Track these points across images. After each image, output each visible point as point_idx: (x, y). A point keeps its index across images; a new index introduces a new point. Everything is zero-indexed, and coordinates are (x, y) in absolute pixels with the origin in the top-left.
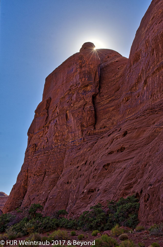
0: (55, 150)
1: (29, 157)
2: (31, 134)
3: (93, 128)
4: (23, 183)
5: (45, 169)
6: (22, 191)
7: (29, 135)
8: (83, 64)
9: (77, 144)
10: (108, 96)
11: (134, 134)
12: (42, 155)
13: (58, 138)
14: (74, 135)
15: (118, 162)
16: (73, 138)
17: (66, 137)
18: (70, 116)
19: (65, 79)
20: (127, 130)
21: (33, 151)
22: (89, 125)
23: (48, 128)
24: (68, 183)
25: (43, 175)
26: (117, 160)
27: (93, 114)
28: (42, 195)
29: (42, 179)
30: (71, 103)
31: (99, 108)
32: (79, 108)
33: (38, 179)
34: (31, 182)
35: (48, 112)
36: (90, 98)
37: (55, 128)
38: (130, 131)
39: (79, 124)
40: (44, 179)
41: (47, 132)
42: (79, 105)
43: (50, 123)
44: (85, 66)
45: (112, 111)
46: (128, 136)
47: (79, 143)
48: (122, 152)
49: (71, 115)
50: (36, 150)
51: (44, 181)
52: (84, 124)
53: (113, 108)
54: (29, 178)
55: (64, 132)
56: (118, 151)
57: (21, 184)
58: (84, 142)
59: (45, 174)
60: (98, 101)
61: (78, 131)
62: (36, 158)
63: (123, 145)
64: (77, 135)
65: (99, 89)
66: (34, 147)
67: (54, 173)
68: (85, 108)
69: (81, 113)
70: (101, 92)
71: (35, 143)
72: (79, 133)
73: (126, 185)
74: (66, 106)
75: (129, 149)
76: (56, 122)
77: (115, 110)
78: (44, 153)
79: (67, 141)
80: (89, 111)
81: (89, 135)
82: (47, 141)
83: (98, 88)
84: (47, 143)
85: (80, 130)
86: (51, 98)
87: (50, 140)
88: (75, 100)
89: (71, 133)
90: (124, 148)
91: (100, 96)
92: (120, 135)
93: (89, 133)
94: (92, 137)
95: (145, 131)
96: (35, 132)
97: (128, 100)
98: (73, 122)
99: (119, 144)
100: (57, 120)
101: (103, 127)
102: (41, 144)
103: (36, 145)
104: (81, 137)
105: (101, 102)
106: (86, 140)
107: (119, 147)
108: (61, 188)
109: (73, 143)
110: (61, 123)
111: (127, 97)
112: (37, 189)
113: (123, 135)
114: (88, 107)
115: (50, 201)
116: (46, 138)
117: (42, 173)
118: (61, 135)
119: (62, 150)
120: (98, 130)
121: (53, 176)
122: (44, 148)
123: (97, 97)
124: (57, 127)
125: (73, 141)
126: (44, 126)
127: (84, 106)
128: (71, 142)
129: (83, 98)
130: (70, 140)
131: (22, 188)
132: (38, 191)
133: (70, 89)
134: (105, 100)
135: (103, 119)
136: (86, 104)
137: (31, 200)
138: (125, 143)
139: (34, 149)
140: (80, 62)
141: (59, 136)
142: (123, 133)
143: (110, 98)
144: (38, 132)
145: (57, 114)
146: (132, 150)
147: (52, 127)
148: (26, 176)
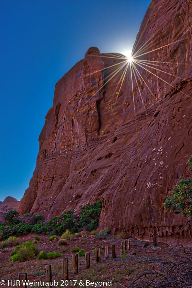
0: (63, 156)
1: (40, 163)
2: (42, 140)
3: (97, 133)
4: (34, 188)
5: (53, 175)
6: (33, 195)
7: (40, 141)
8: (88, 69)
9: (82, 150)
10: (112, 101)
11: (122, 140)
12: (51, 161)
13: (65, 144)
14: (80, 141)
15: (104, 168)
16: (79, 144)
17: (72, 142)
18: (75, 122)
19: (73, 84)
20: (117, 136)
21: (43, 157)
22: (93, 130)
23: (56, 134)
24: (71, 188)
25: (51, 181)
26: (103, 166)
27: (97, 119)
28: (49, 200)
29: (50, 184)
30: (77, 109)
31: (103, 113)
32: (84, 113)
33: (46, 184)
34: (40, 187)
35: (57, 118)
36: (94, 103)
37: (62, 134)
38: (119, 137)
39: (83, 130)
40: (52, 184)
41: (56, 138)
42: (84, 111)
43: (58, 129)
44: (89, 71)
45: (116, 116)
46: (117, 141)
47: (84, 149)
48: (109, 157)
49: (77, 121)
50: (46, 156)
51: (52, 186)
52: (88, 129)
53: (116, 113)
54: (39, 184)
55: (70, 137)
56: (106, 157)
57: (32, 189)
58: (88, 147)
59: (53, 179)
60: (102, 106)
61: (83, 136)
62: (46, 164)
63: (111, 151)
64: (82, 140)
65: (104, 94)
66: (43, 153)
67: (61, 178)
68: (89, 113)
69: (85, 118)
70: (105, 97)
71: (45, 149)
72: (83, 138)
73: (100, 191)
74: (72, 112)
75: (115, 154)
76: (63, 128)
77: (118, 115)
78: (52, 159)
79: (73, 147)
80: (93, 117)
81: (93, 140)
82: (55, 147)
83: (102, 93)
84: (55, 149)
85: (85, 136)
86: (60, 104)
87: (58, 146)
88: (80, 105)
89: (77, 138)
90: (112, 154)
91: (104, 101)
92: (110, 141)
93: (93, 139)
94: (95, 143)
95: (132, 137)
96: (46, 138)
97: (128, 105)
98: (78, 127)
99: (108, 150)
100: (64, 126)
101: (107, 132)
102: (50, 150)
103: (46, 150)
104: (85, 143)
105: (105, 107)
106: (89, 145)
107: (107, 153)
108: (65, 193)
109: (78, 148)
110: (68, 128)
111: (128, 102)
112: (45, 194)
113: (113, 141)
114: (92, 112)
115: (55, 206)
116: (55, 144)
117: (50, 178)
118: (68, 140)
119: (68, 156)
120: (102, 135)
121: (59, 181)
122: (52, 153)
123: (102, 102)
124: (64, 133)
125: (78, 147)
126: (53, 132)
127: (89, 111)
128: (77, 148)
129: (88, 103)
130: (76, 146)
131: (33, 193)
132: (47, 196)
133: (76, 95)
134: (110, 105)
135: (107, 124)
136: (90, 109)
137: (40, 204)
138: (113, 149)
139: (44, 155)
140: (84, 68)
141: (66, 141)
142: (113, 139)
143: (114, 103)
144: (48, 138)
145: (64, 119)
146: (118, 156)
147: (60, 133)
148: (36, 181)
